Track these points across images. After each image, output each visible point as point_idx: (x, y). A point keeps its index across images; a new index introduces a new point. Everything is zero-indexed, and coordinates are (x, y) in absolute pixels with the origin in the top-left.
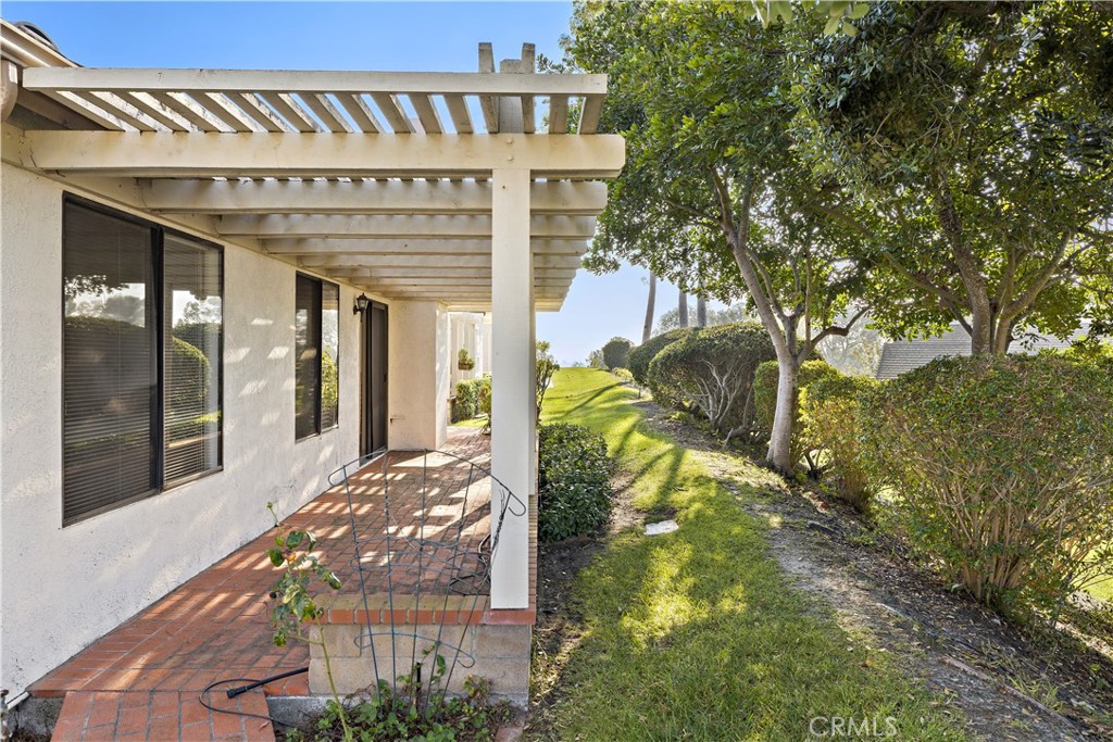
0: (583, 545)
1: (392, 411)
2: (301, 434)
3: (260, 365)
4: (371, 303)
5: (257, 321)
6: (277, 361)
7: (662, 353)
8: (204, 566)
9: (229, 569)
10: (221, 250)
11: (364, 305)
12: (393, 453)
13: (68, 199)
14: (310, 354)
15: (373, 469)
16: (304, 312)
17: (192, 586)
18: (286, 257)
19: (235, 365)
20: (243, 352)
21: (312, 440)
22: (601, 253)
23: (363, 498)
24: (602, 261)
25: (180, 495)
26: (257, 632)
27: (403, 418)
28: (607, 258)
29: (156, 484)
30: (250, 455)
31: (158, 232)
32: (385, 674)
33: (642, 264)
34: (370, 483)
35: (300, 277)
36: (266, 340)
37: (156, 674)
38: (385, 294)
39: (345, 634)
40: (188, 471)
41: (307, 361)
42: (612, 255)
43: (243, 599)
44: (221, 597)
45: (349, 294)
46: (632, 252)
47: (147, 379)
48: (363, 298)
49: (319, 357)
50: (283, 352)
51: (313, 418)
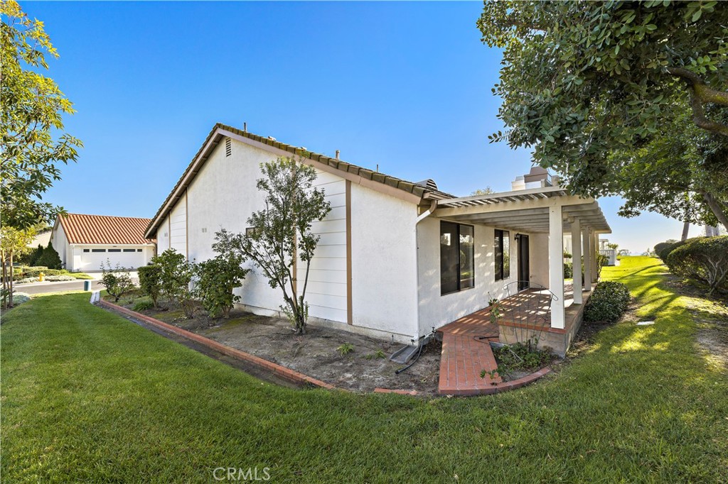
0: (604, 324)
1: (531, 274)
2: (497, 279)
3: (484, 259)
4: (521, 235)
5: (483, 246)
6: (489, 257)
7: (675, 250)
8: (470, 313)
9: (477, 315)
10: (473, 226)
11: (519, 237)
12: (532, 289)
13: (441, 221)
14: (499, 254)
15: (524, 293)
16: (498, 238)
17: (468, 317)
18: (491, 226)
19: (477, 258)
20: (479, 255)
21: (500, 282)
22: (630, 209)
23: (518, 302)
24: (630, 212)
25: (464, 293)
26: (485, 329)
27: (535, 276)
28: (633, 211)
29: (459, 289)
30: (481, 285)
31: (458, 225)
32: (520, 341)
33: (656, 211)
34: (522, 297)
35: (496, 230)
36: (485, 251)
37: (462, 333)
38: (527, 232)
39: (508, 328)
40: (466, 287)
41: (499, 256)
42: (635, 209)
43: (481, 322)
44: (476, 320)
45: (513, 233)
46: (650, 206)
47: (455, 262)
48: (518, 234)
49: (502, 256)
50: (491, 254)
51: (501, 274)
